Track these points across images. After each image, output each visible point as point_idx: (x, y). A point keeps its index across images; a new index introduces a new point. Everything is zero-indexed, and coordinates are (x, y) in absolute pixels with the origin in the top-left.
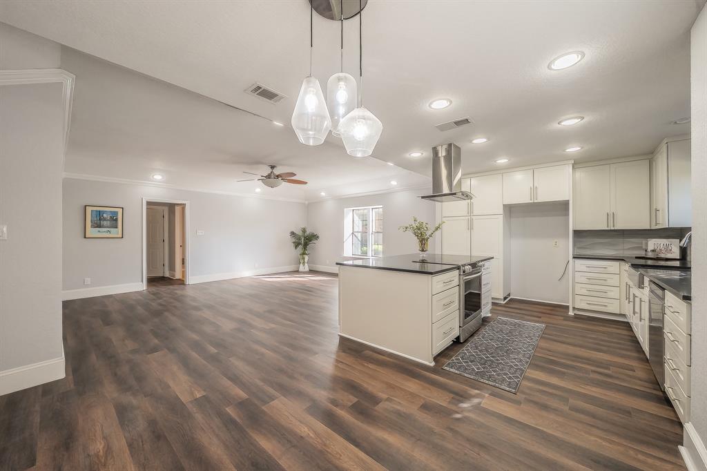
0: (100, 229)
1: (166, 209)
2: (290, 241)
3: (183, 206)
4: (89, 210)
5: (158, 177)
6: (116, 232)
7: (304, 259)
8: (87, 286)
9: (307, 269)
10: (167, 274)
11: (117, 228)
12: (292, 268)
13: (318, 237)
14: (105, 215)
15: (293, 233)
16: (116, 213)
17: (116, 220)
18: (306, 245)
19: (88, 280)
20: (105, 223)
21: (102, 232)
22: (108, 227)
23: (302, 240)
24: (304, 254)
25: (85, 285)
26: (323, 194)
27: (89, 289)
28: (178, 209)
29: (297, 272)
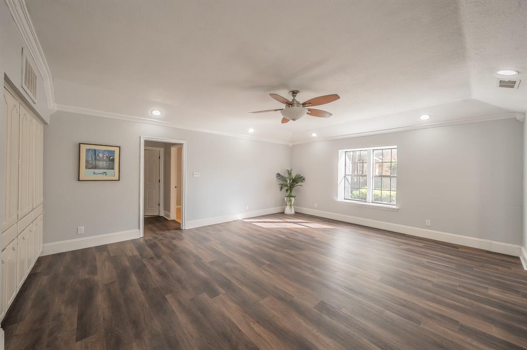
0: (97, 171)
1: (162, 150)
2: (276, 183)
3: (180, 146)
4: (84, 148)
5: (157, 113)
6: (113, 174)
7: (290, 201)
8: (81, 236)
9: (293, 212)
10: (162, 214)
11: (113, 169)
12: (277, 210)
13: (304, 179)
14: (101, 155)
15: (279, 175)
16: (113, 152)
17: (113, 160)
18: (291, 188)
19: (82, 229)
20: (101, 164)
21: (98, 174)
22: (103, 168)
23: (288, 182)
24: (290, 196)
25: (77, 235)
26: (314, 135)
27: (81, 239)
28: (173, 150)
29: (282, 214)
